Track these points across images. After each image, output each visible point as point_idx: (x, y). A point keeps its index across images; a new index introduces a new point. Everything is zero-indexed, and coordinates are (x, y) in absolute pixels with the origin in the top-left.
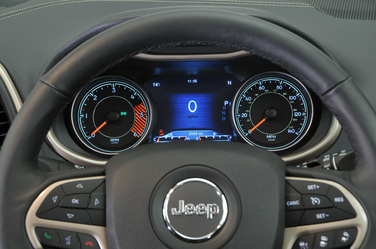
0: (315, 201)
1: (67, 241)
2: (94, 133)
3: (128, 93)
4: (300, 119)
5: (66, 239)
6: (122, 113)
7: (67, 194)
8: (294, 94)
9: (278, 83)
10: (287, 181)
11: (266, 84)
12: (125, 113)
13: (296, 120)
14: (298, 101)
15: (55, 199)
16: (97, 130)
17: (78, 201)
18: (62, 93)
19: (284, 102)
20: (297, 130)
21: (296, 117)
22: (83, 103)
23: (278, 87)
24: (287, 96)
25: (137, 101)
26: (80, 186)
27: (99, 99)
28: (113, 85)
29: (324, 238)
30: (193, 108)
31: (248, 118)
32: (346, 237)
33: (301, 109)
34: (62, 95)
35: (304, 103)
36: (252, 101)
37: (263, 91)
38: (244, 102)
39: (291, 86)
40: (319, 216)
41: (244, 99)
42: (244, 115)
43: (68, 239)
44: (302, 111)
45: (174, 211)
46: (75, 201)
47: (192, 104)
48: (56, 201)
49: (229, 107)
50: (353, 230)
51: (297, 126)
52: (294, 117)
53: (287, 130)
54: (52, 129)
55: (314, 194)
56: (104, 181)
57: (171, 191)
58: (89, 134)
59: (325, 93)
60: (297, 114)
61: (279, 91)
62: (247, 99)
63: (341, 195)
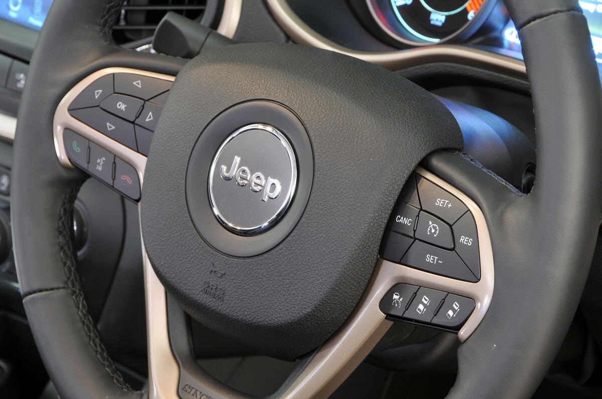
0: (433, 228)
1: (99, 164)
5: (99, 161)
7: (116, 91)
15: (98, 93)
17: (125, 108)
26: (138, 84)
29: (425, 300)
32: (455, 311)
40: (429, 258)
43: (101, 161)
46: (121, 106)
48: (99, 97)
55: (437, 216)
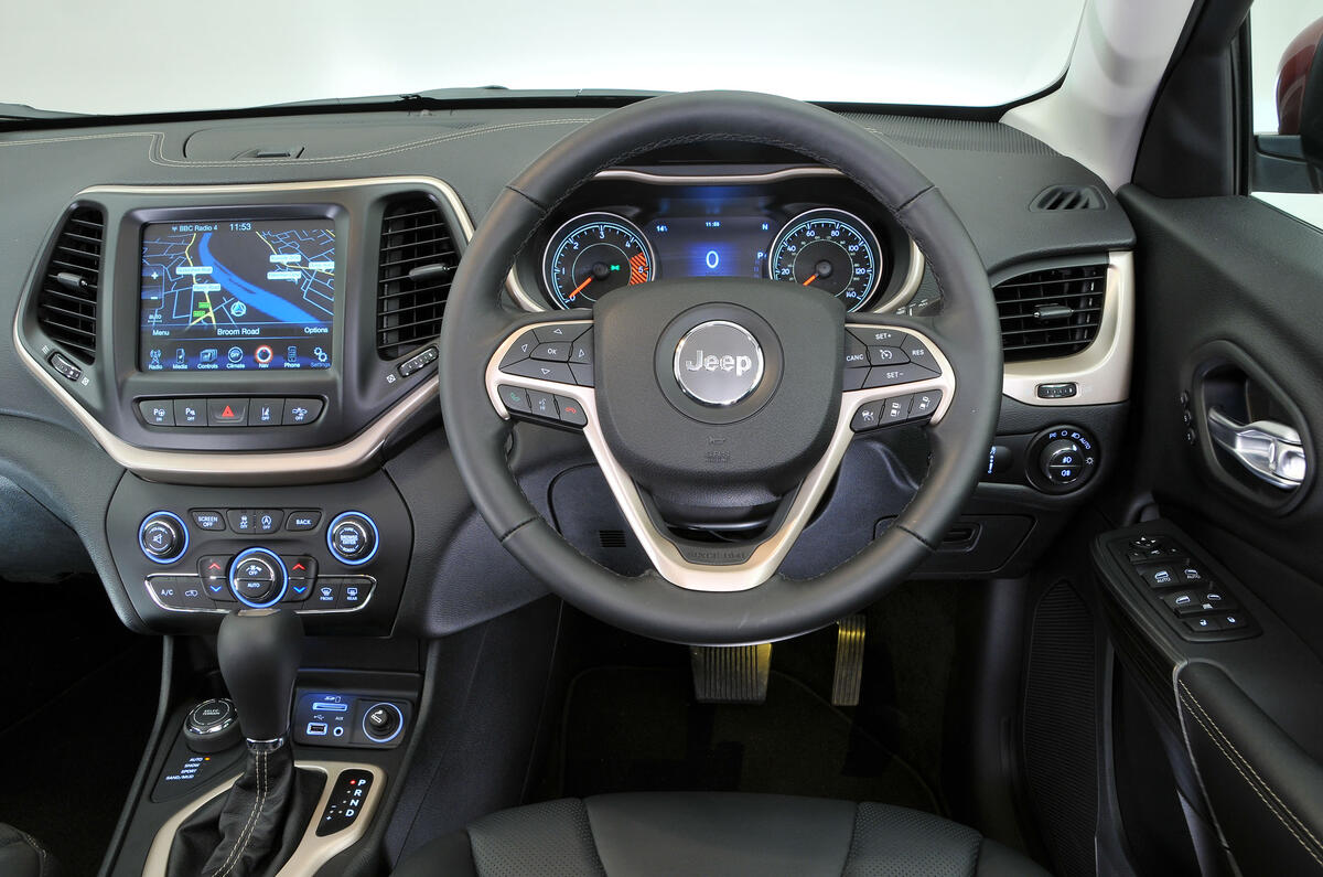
0: (885, 354)
1: (541, 405)
2: (573, 294)
3: (623, 238)
4: (864, 278)
5: (540, 402)
6: (613, 268)
7: (541, 342)
8: (856, 242)
9: (833, 227)
10: (846, 329)
11: (817, 228)
12: (617, 268)
13: (858, 279)
14: (861, 253)
15: (525, 348)
16: (578, 289)
18: (536, 203)
19: (843, 254)
20: (859, 294)
21: (858, 276)
22: (559, 253)
23: (834, 233)
24: (846, 246)
25: (635, 250)
26: (558, 332)
27: (581, 247)
28: (601, 228)
29: (896, 405)
30: (712, 262)
31: (791, 275)
32: (926, 403)
33: (864, 264)
34: (535, 206)
35: (870, 255)
36: (796, 252)
37: (812, 238)
38: (784, 253)
39: (852, 231)
40: (890, 375)
41: (784, 248)
42: (785, 272)
43: (542, 403)
44: (867, 267)
45: (689, 366)
46: (552, 352)
47: (712, 256)
49: (765, 261)
50: (936, 393)
51: (859, 288)
52: (855, 276)
53: (845, 293)
54: (514, 265)
55: (884, 345)
56: (593, 326)
57: (682, 343)
58: (566, 297)
59: (901, 207)
60: (860, 271)
61: (834, 238)
62: (790, 249)
63: (922, 346)
